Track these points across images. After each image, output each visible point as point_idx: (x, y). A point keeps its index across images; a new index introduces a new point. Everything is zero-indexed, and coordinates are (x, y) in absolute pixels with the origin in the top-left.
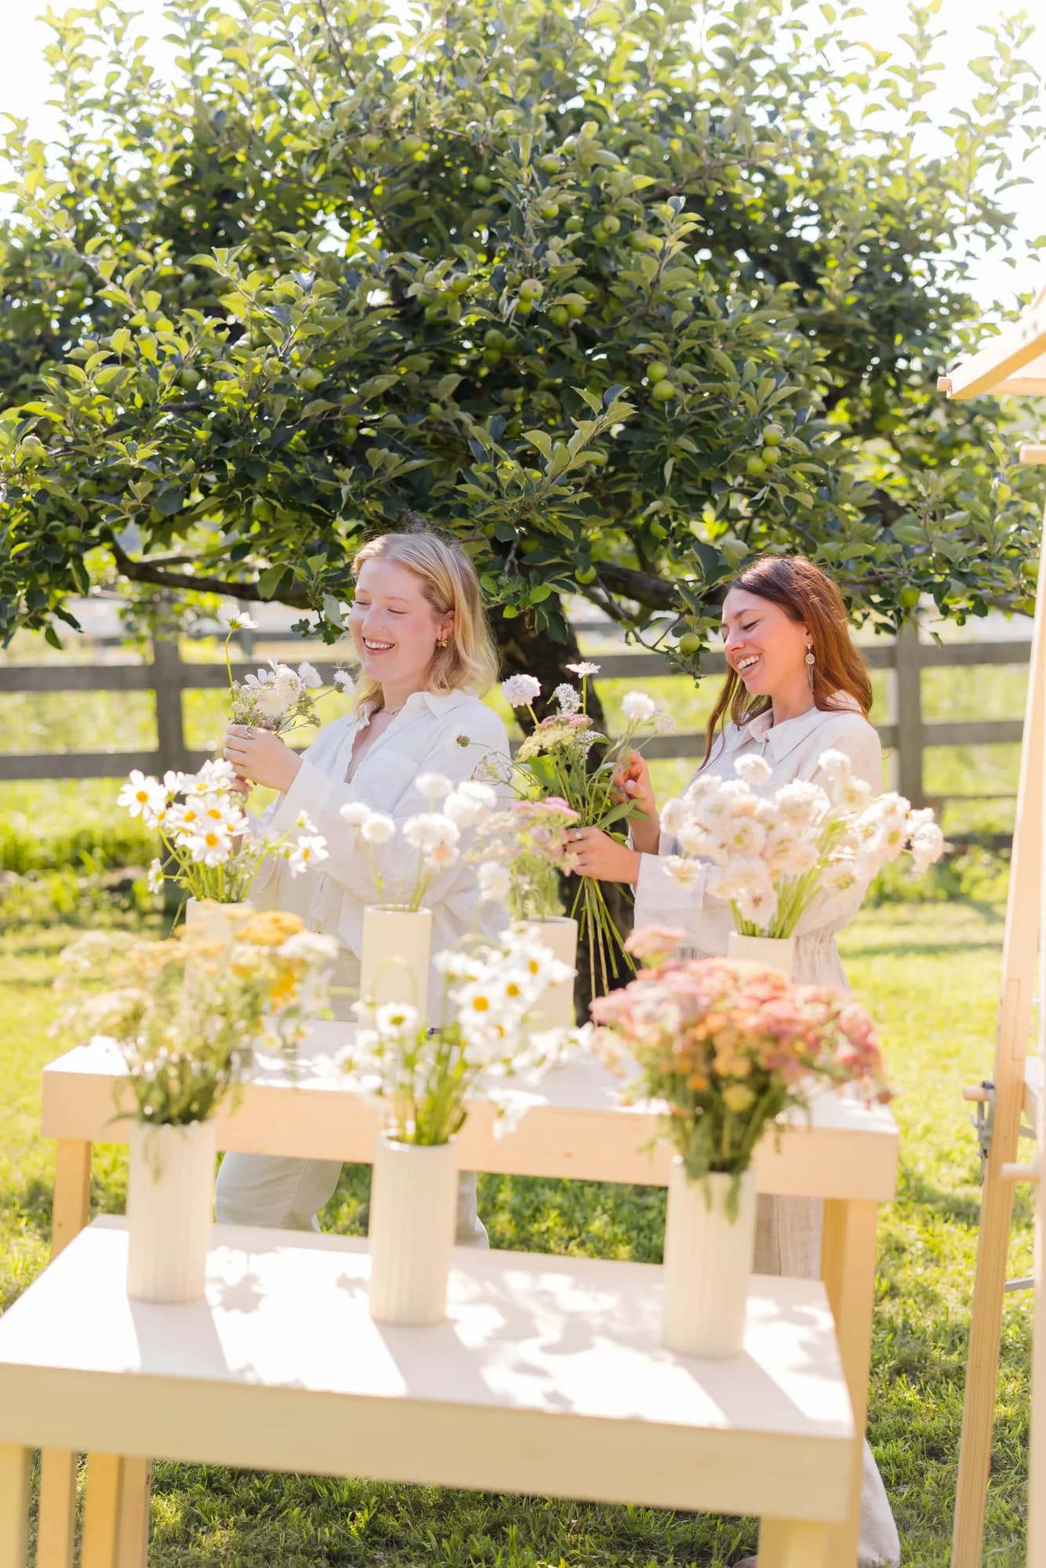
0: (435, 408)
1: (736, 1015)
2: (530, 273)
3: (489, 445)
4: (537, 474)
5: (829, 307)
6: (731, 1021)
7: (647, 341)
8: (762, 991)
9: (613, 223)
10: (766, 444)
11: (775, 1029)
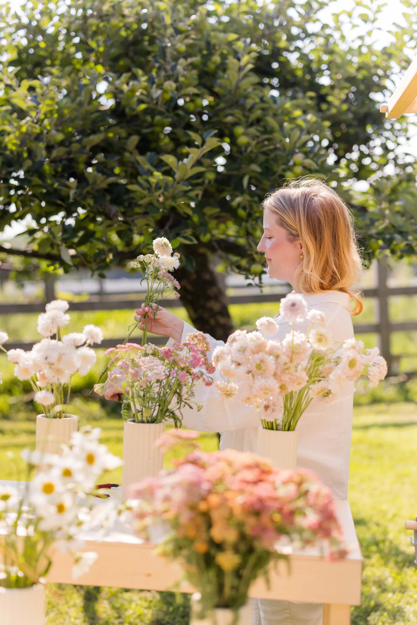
0: (127, 155)
1: (229, 495)
2: (168, 78)
3: (147, 166)
4: (170, 179)
5: (333, 111)
6: (225, 500)
7: (232, 115)
8: (250, 475)
9: (217, 59)
10: (295, 164)
11: (257, 506)
